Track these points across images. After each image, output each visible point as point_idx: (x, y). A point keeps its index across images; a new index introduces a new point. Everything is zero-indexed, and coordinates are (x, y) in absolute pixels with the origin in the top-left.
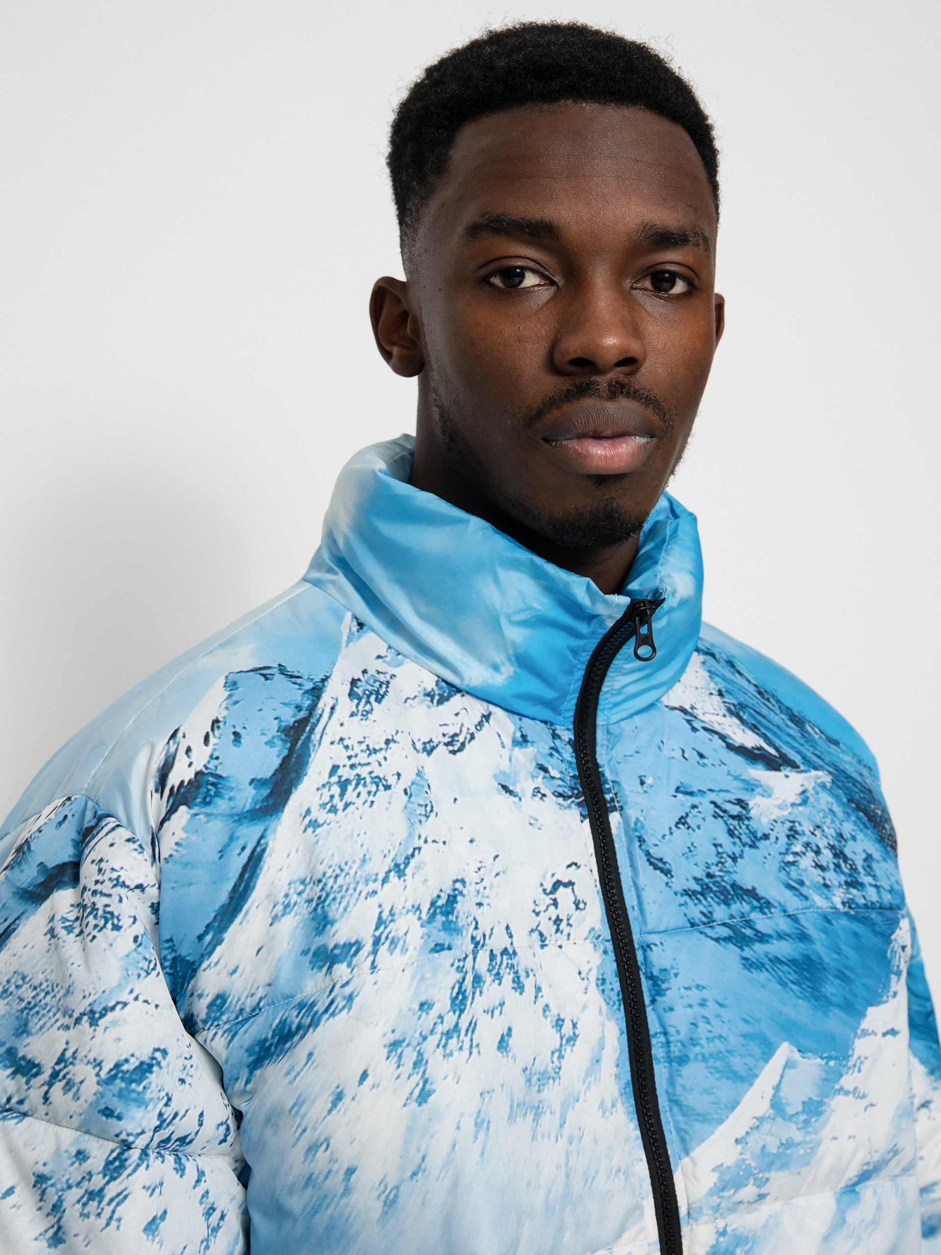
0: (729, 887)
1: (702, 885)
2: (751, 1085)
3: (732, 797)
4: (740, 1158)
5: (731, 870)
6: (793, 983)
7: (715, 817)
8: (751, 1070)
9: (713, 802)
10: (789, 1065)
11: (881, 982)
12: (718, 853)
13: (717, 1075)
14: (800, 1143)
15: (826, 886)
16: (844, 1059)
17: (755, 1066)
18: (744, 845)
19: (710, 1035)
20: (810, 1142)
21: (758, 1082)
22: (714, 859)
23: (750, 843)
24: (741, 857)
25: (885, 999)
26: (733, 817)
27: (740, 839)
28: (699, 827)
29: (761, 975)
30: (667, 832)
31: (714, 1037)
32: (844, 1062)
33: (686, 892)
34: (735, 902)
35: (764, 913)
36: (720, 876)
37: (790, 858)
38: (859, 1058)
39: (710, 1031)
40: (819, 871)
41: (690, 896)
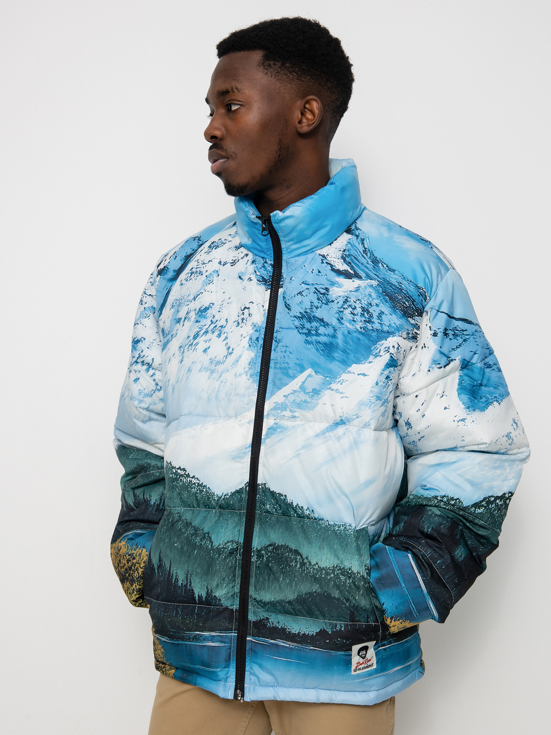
0: (312, 317)
1: (302, 315)
2: (294, 380)
3: (324, 287)
4: (284, 401)
5: (314, 311)
6: (321, 350)
7: (314, 293)
8: (295, 375)
9: (315, 288)
10: (309, 376)
11: (364, 357)
12: (311, 305)
13: (283, 375)
14: (309, 402)
15: (354, 321)
16: (334, 378)
17: (297, 374)
18: (323, 304)
19: (284, 362)
20: (313, 402)
21: (296, 379)
22: (309, 307)
23: (326, 303)
24: (321, 307)
25: (363, 362)
26: (321, 294)
27: (322, 301)
28: (306, 296)
29: (310, 346)
30: (293, 296)
31: (285, 363)
32: (334, 379)
33: (295, 317)
34: (313, 322)
35: (326, 327)
36: (310, 313)
37: (342, 310)
38: (343, 380)
39: (284, 360)
40: (352, 315)
41: (297, 318)
